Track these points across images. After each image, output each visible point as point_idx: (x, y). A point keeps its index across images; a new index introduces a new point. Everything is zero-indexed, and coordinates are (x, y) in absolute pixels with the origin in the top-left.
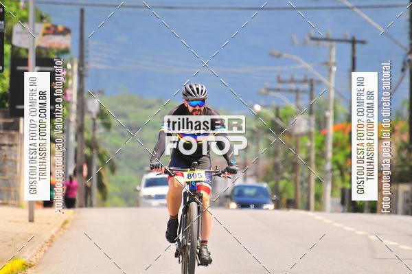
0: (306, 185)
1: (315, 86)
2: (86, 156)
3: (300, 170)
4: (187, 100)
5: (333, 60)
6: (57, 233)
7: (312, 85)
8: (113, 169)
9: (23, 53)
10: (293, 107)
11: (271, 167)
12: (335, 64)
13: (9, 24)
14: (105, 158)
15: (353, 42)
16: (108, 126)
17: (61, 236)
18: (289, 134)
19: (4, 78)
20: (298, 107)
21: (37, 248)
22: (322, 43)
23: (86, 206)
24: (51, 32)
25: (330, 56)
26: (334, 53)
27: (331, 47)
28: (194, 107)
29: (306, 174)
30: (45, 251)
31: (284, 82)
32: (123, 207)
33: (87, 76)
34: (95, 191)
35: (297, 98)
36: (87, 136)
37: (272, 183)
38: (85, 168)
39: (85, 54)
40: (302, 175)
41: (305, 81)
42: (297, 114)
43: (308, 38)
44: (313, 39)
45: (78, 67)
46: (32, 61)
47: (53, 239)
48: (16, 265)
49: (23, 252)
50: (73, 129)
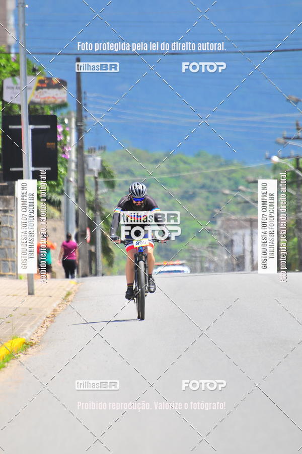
2: (88, 218)
6: (58, 306)
9: (16, 110)
17: (63, 309)
23: (91, 275)
24: (45, 86)
30: (47, 327)
34: (100, 256)
36: (88, 197)
38: (88, 233)
45: (76, 122)
46: (25, 119)
47: (55, 313)
48: (16, 344)
49: (22, 329)
50: (73, 190)
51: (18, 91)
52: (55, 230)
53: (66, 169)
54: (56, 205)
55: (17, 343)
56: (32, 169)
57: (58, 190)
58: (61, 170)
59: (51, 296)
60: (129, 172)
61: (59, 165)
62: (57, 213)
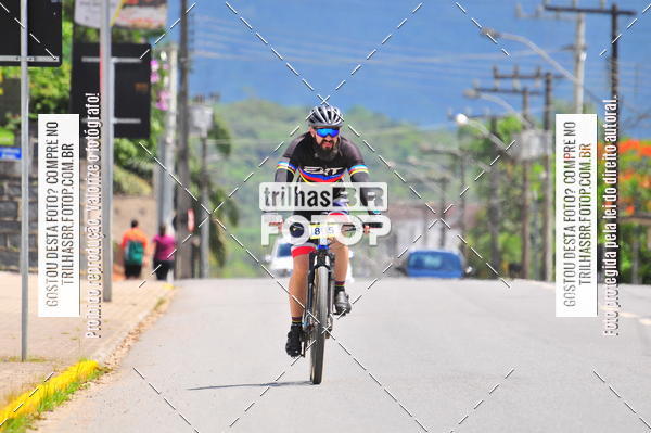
0: (539, 240)
1: (553, 85)
3: (530, 218)
4: (315, 128)
5: (582, 42)
6: (146, 318)
7: (548, 82)
8: (234, 218)
9: (92, 37)
10: (518, 117)
11: (483, 213)
12: (585, 49)
15: (614, 13)
17: (153, 323)
18: (513, 161)
20: (525, 117)
21: (117, 342)
22: (563, 15)
23: (193, 276)
24: (135, 1)
25: (577, 36)
26: (582, 30)
27: (579, 22)
29: (540, 224)
30: (129, 348)
31: (503, 77)
32: (249, 277)
33: (192, 71)
34: (207, 252)
35: (524, 105)
36: (193, 166)
37: (486, 238)
38: (191, 217)
39: (190, 36)
40: (533, 224)
41: (537, 76)
42: (524, 128)
43: (541, 8)
44: (549, 9)
45: (179, 57)
46: (105, 48)
47: (141, 328)
48: (85, 369)
49: (94, 349)
50: (170, 155)
51: (97, 9)
52: (142, 212)
53: (162, 125)
54: (146, 176)
55: (87, 367)
56: (114, 120)
58: (155, 125)
59: (134, 305)
60: (251, 133)
61: (152, 119)
62: (146, 189)
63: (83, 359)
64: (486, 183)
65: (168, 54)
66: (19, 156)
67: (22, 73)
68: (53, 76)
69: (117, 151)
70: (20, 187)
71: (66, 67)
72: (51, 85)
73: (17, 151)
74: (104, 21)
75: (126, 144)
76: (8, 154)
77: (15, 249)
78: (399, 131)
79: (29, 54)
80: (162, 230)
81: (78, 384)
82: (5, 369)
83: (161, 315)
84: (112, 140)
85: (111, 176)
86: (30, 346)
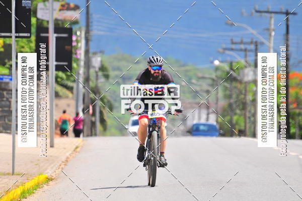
0: (252, 119)
1: (259, 47)
2: (91, 99)
3: (249, 108)
4: (150, 66)
5: (272, 27)
6: (70, 155)
7: (256, 46)
8: (111, 108)
9: (45, 24)
10: (243, 62)
11: (226, 106)
12: (274, 30)
13: (34, 3)
14: (105, 100)
15: (287, 13)
16: (107, 77)
17: (73, 157)
18: (241, 82)
19: (31, 42)
20: (246, 62)
21: (56, 166)
22: (264, 14)
23: (91, 135)
24: (65, 8)
25: (270, 24)
26: (273, 22)
27: (271, 18)
28: (155, 70)
29: (253, 111)
30: (62, 168)
31: (236, 43)
32: (118, 136)
33: (91, 41)
34: (98, 124)
35: (246, 56)
36: (92, 84)
37: (228, 118)
38: (91, 108)
39: (90, 24)
40: (250, 112)
41: (251, 43)
42: (246, 67)
43: (253, 11)
44: (257, 12)
46: (51, 30)
47: (68, 160)
49: (46, 169)
50: (81, 80)
51: (47, 11)
52: (69, 105)
53: (78, 65)
54: (70, 89)
55: (42, 178)
56: (55, 63)
57: (72, 79)
58: (74, 65)
60: (119, 69)
61: (73, 62)
62: (70, 95)
63: (41, 174)
64: (228, 92)
65: (81, 32)
66: (11, 80)
67: (13, 41)
68: (27, 43)
69: (57, 77)
70: (11, 94)
71: (33, 38)
72: (26, 47)
73: (10, 77)
74: (51, 17)
75: (61, 74)
76: (6, 78)
77: (9, 123)
78: (187, 68)
79: (16, 32)
80: (77, 114)
81: (38, 186)
82: (4, 179)
83: (77, 154)
84: (55, 72)
85: (54, 89)
86: (16, 168)
